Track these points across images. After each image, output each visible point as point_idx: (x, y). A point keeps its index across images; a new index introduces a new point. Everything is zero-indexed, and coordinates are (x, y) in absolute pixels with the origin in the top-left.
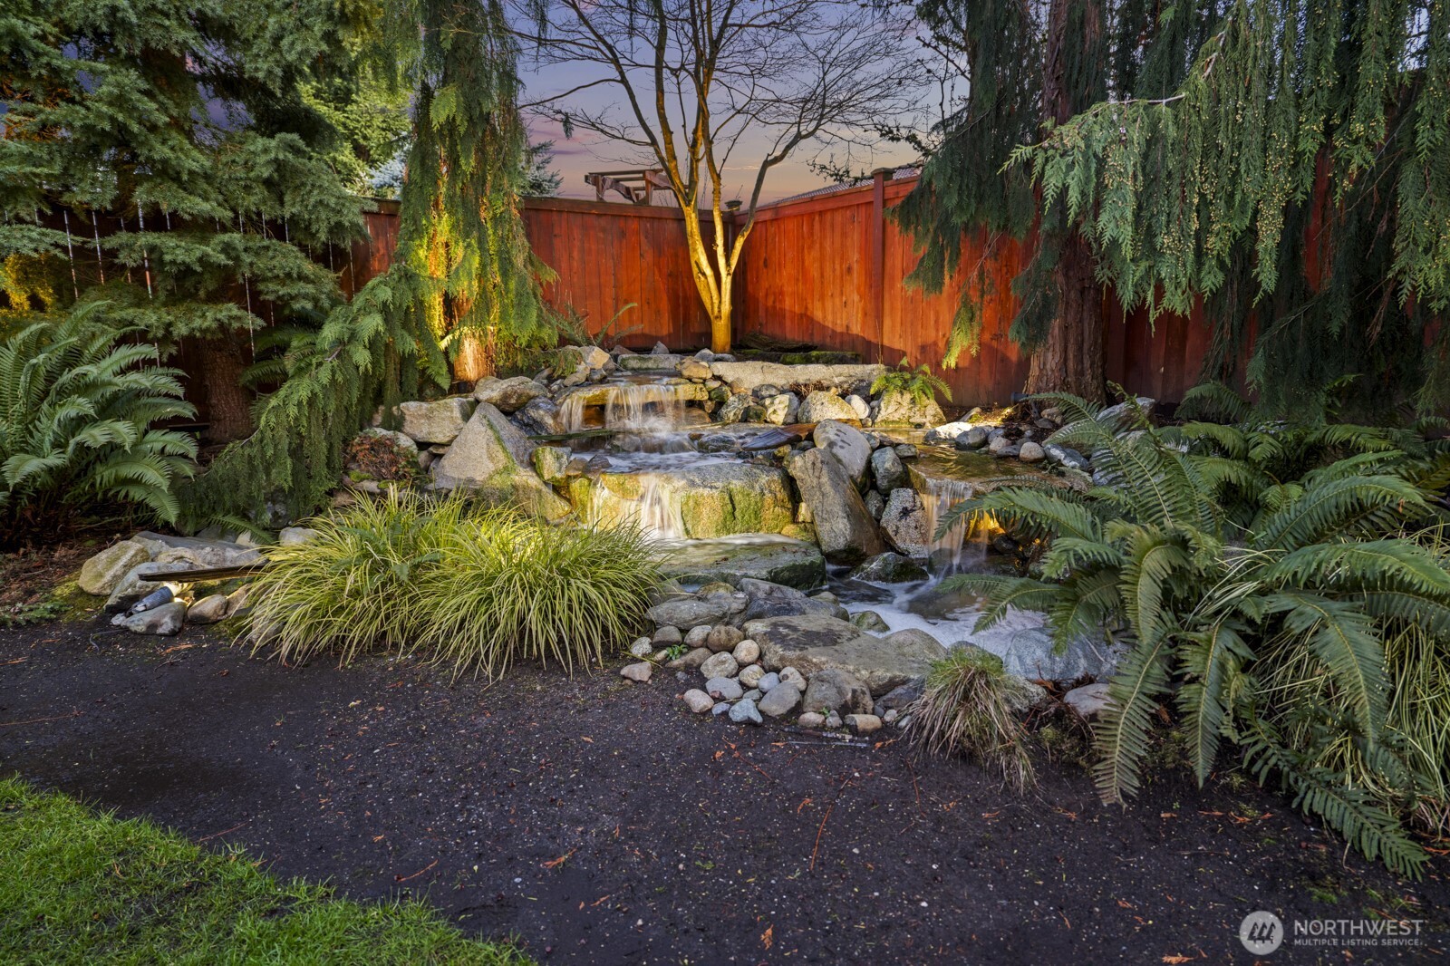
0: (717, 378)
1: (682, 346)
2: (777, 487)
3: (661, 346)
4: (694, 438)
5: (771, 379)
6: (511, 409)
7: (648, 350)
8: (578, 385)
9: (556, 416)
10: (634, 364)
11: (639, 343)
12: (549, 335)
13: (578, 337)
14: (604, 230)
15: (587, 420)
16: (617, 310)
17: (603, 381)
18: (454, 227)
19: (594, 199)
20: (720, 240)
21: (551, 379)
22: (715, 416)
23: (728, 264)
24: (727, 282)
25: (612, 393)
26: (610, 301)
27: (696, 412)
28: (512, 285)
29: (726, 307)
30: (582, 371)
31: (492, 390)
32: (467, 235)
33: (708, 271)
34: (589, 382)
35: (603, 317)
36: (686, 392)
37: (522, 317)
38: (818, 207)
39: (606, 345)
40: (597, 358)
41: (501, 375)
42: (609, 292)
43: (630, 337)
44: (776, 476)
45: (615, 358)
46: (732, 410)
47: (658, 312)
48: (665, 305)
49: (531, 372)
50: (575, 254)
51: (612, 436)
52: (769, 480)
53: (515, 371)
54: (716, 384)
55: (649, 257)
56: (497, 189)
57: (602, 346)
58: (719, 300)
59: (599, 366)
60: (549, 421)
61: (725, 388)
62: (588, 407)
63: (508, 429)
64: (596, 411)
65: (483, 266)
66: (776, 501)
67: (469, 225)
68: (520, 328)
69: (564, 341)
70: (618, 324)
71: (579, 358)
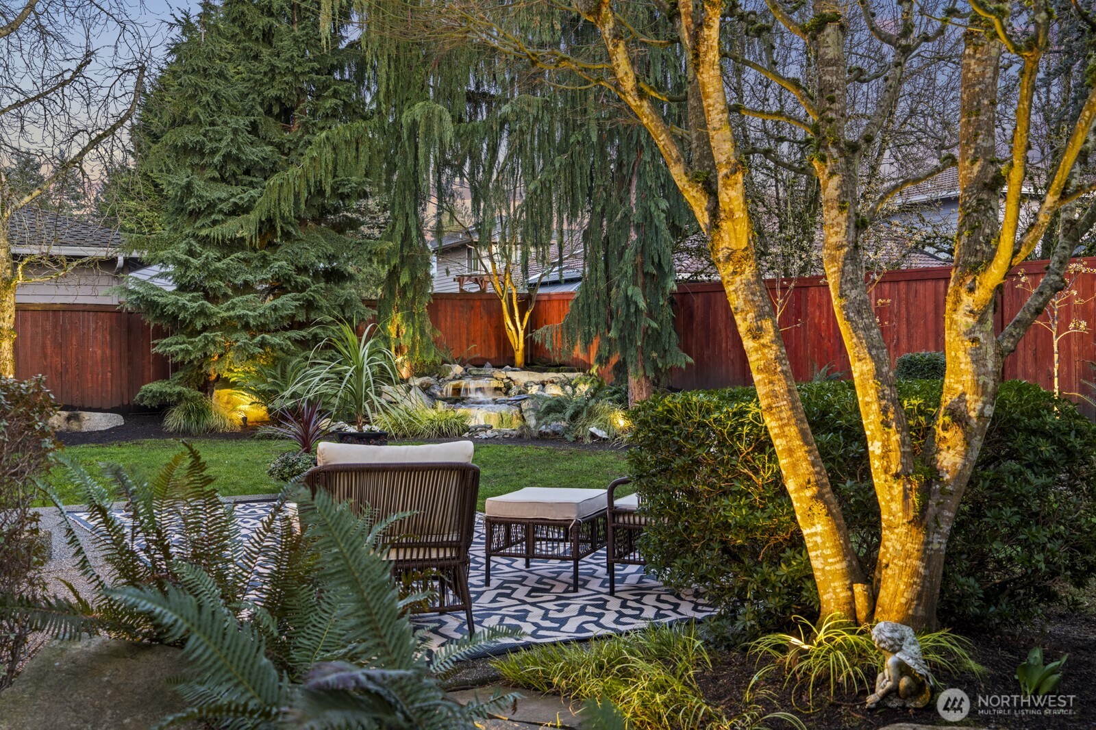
0: (508, 378)
1: (498, 364)
2: (518, 413)
3: (488, 364)
4: (494, 400)
5: (532, 379)
6: (425, 389)
7: (482, 366)
8: (450, 380)
9: (442, 392)
10: (475, 372)
11: (479, 362)
12: (438, 360)
13: (450, 360)
14: (462, 307)
15: (453, 394)
16: (468, 346)
17: (460, 378)
18: (403, 318)
19: (458, 291)
20: (517, 314)
21: (439, 378)
22: (506, 394)
23: (522, 324)
24: (521, 333)
25: (463, 383)
26: (464, 341)
27: (498, 392)
28: (425, 340)
29: (521, 345)
30: (451, 374)
31: (417, 382)
32: (407, 321)
33: (512, 328)
34: (454, 379)
35: (461, 349)
36: (494, 384)
37: (428, 353)
38: (566, 297)
39: (462, 364)
40: (458, 369)
41: (419, 375)
42: (464, 337)
43: (475, 359)
44: (518, 409)
45: (466, 370)
46: (513, 392)
47: (489, 347)
48: (493, 343)
49: (430, 375)
50: (448, 319)
51: (463, 399)
52: (515, 410)
53: (423, 375)
54: (508, 381)
55: (485, 319)
56: (420, 303)
57: (460, 364)
58: (518, 342)
59: (458, 373)
60: (439, 394)
61: (512, 383)
62: (453, 389)
63: (424, 397)
64: (457, 390)
65: (414, 333)
66: (517, 418)
67: (409, 317)
68: (428, 357)
69: (444, 362)
70: (469, 353)
71: (450, 369)
